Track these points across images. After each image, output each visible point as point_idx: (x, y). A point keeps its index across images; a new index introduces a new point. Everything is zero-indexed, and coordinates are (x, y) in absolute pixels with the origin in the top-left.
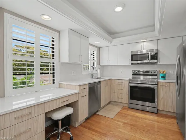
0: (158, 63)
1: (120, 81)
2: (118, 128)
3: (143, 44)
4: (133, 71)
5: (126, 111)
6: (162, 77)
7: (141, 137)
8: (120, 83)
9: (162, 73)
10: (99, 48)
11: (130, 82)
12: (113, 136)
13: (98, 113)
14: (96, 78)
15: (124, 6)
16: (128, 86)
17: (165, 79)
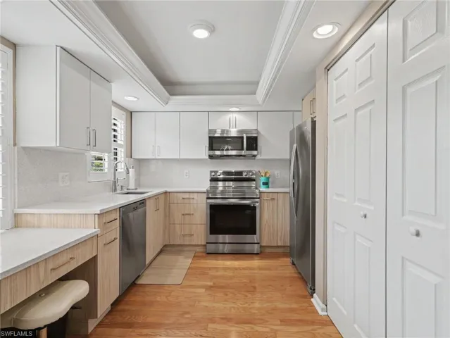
0: (258, 157)
1: (187, 196)
2: (199, 302)
3: (231, 115)
4: (211, 172)
5: (203, 261)
6: (264, 184)
7: (246, 305)
8: (186, 201)
9: (264, 175)
10: (131, 114)
11: (210, 196)
12: (194, 321)
13: (140, 282)
14: (125, 191)
15: (212, 29)
16: (205, 205)
17: (268, 187)
